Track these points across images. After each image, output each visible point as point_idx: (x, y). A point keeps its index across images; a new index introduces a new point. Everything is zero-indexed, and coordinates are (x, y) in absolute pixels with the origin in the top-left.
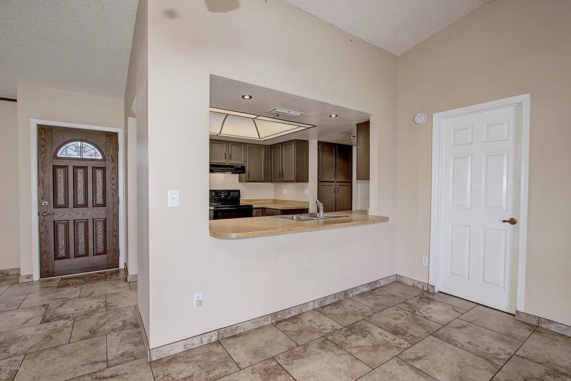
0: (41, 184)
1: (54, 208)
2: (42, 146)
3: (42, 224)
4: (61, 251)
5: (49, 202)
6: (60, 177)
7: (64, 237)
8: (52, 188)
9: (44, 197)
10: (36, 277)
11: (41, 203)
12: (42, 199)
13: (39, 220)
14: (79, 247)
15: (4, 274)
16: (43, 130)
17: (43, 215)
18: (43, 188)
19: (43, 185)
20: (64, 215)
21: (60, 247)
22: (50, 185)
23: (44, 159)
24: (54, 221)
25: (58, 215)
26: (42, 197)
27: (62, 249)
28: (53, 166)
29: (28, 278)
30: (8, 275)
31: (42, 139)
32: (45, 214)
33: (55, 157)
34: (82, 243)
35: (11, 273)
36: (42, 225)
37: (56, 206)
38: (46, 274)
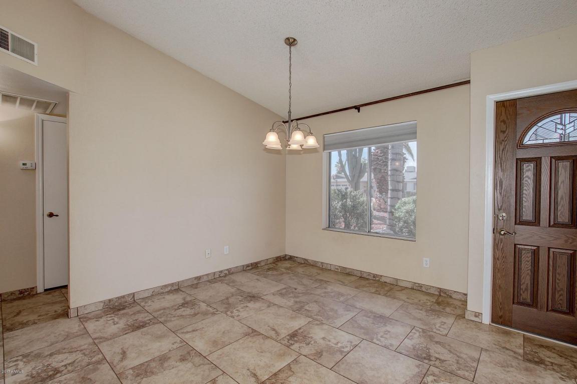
0: (498, 188)
1: (516, 224)
2: (501, 131)
3: (497, 245)
4: (523, 292)
5: (508, 214)
6: (527, 177)
7: (529, 271)
8: (514, 193)
9: (501, 206)
10: (486, 319)
11: (498, 216)
12: (499, 210)
13: (495, 239)
14: (557, 296)
15: (448, 295)
16: (503, 108)
17: (500, 233)
18: (501, 193)
19: (501, 189)
20: (531, 237)
21: (523, 287)
22: (511, 190)
23: (503, 150)
24: (515, 245)
25: (522, 235)
26: (500, 206)
27: (526, 289)
28: (517, 159)
29: (476, 316)
30: (451, 297)
31: (501, 122)
32: (502, 233)
33: (520, 145)
34: (562, 289)
35: (454, 296)
36: (497, 247)
37: (519, 222)
38: (500, 320)
